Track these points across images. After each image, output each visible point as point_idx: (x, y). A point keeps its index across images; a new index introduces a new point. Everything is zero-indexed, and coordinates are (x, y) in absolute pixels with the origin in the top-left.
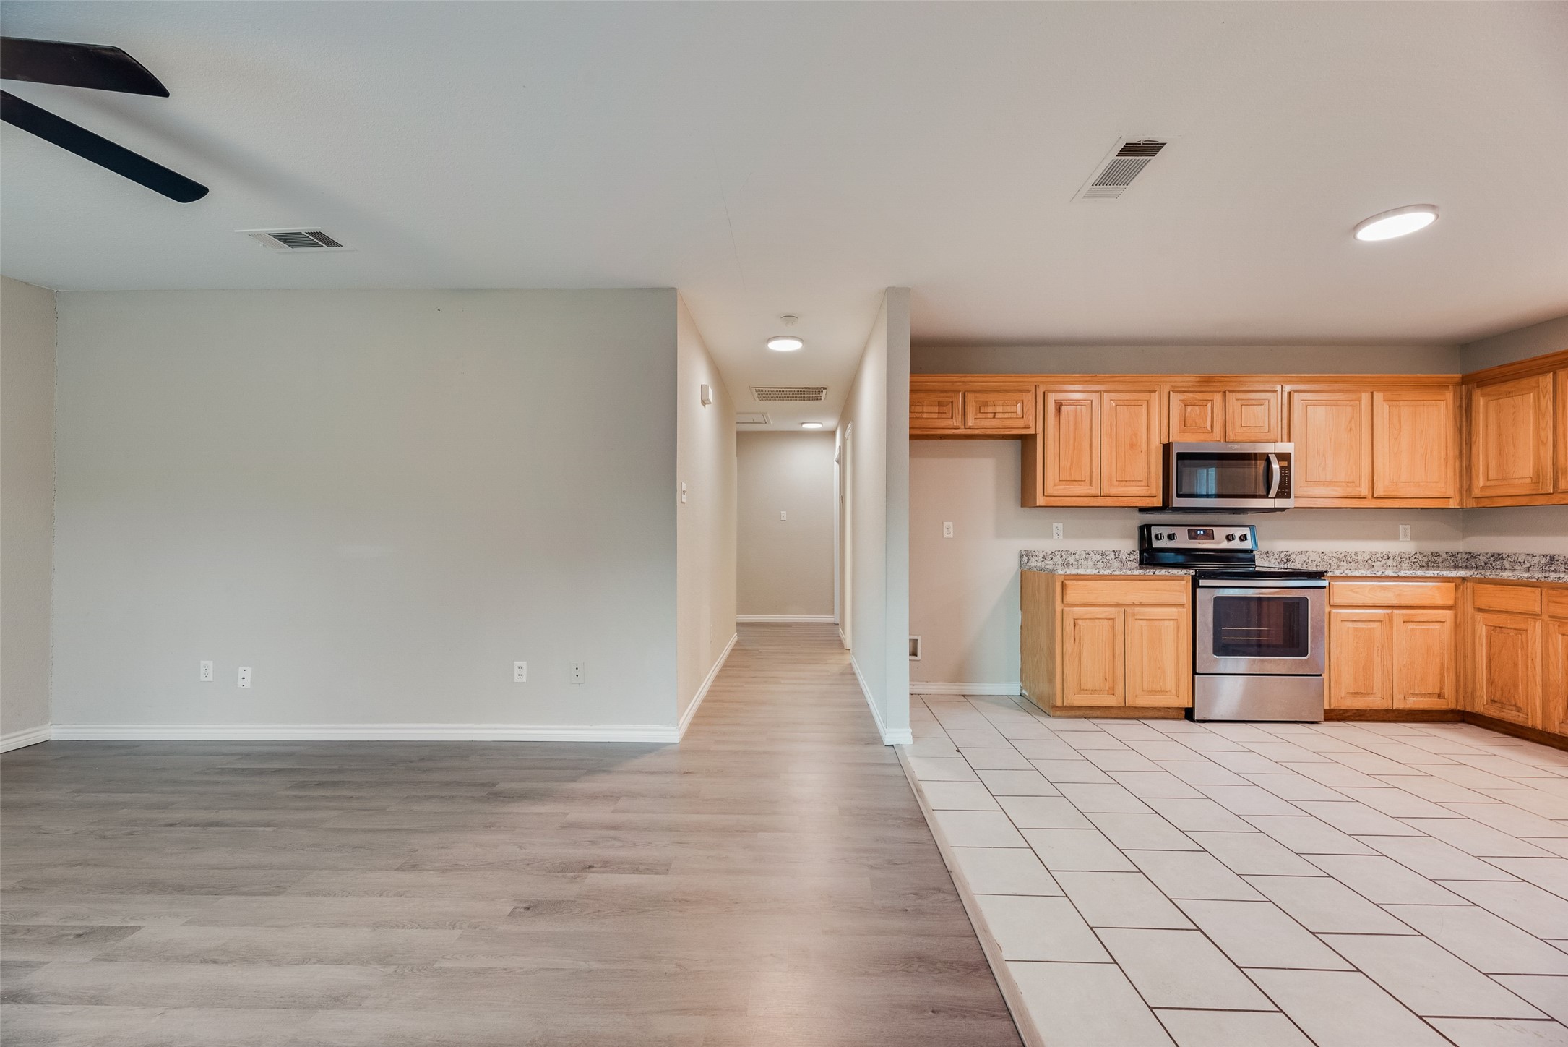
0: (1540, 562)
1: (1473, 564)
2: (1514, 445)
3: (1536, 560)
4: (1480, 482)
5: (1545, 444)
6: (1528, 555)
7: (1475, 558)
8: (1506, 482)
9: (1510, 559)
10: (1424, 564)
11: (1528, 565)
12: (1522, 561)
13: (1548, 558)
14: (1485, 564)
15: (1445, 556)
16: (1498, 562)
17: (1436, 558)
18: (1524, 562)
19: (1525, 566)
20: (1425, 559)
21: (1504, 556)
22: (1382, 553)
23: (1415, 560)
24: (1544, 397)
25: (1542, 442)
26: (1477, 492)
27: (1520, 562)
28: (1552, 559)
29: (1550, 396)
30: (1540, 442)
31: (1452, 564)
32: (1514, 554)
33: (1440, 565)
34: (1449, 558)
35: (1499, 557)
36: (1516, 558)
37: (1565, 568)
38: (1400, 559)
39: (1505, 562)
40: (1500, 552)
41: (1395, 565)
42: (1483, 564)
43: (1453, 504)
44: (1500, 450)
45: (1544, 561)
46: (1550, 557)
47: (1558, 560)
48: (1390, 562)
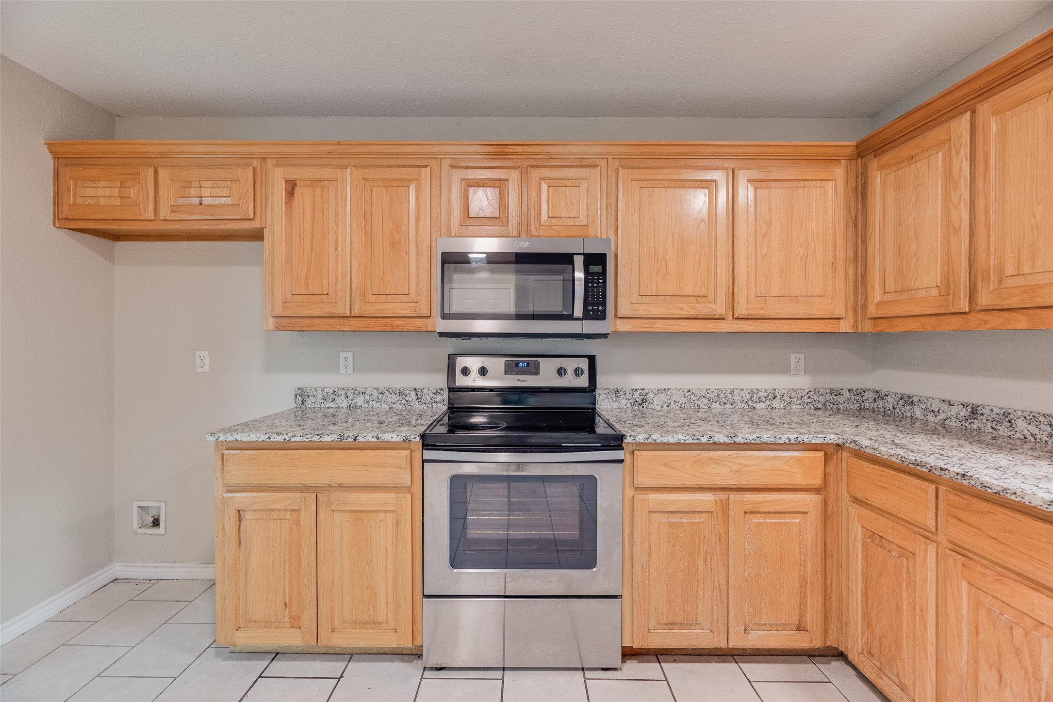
0: (958, 413)
1: (881, 406)
2: (917, 238)
3: (954, 411)
4: (876, 296)
5: (957, 231)
6: (944, 401)
7: (883, 398)
8: (905, 296)
9: (921, 405)
10: (820, 406)
11: (942, 416)
12: (936, 410)
13: (969, 409)
14: (894, 409)
15: (847, 395)
16: (908, 408)
17: (836, 398)
18: (938, 412)
19: (939, 417)
20: (822, 399)
21: (915, 400)
22: (766, 391)
23: (809, 400)
24: (958, 153)
25: (954, 228)
26: (872, 311)
27: (933, 411)
28: (975, 412)
29: (965, 151)
30: (950, 228)
31: (857, 405)
32: (927, 399)
33: (841, 406)
34: (853, 398)
35: (908, 400)
36: (929, 405)
37: (993, 428)
38: (790, 397)
39: (916, 408)
40: (910, 393)
41: (782, 406)
42: (891, 408)
43: (844, 327)
44: (900, 248)
45: (963, 413)
46: (972, 408)
47: (982, 414)
48: (776, 403)
